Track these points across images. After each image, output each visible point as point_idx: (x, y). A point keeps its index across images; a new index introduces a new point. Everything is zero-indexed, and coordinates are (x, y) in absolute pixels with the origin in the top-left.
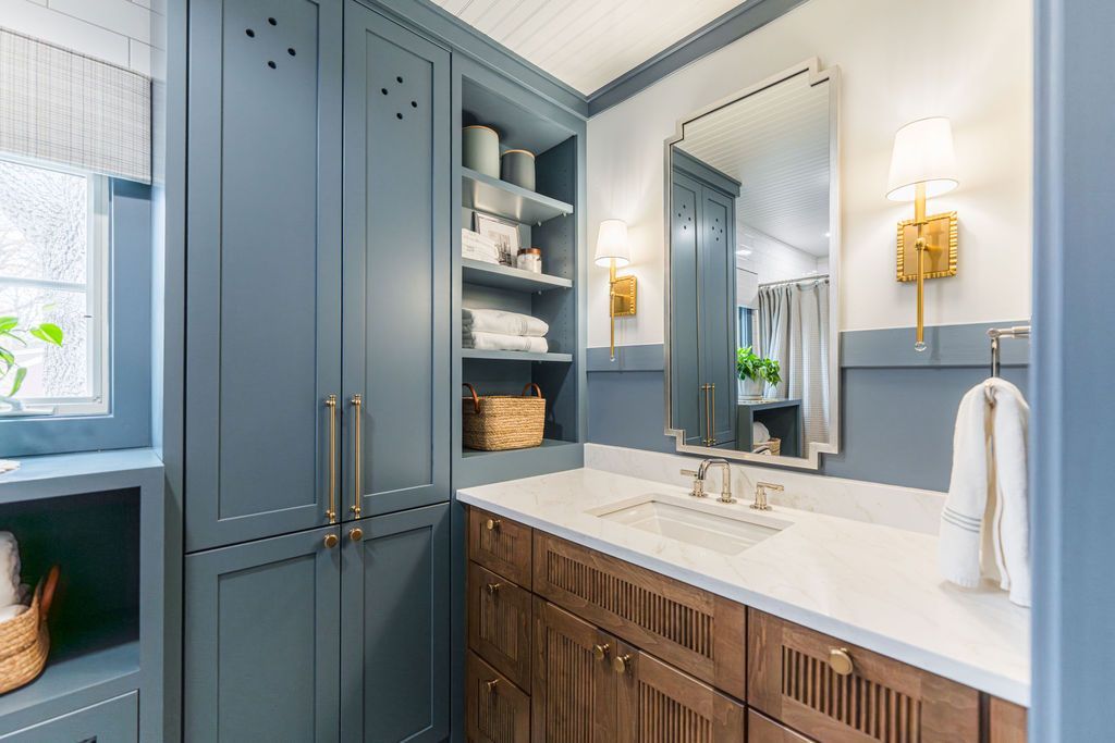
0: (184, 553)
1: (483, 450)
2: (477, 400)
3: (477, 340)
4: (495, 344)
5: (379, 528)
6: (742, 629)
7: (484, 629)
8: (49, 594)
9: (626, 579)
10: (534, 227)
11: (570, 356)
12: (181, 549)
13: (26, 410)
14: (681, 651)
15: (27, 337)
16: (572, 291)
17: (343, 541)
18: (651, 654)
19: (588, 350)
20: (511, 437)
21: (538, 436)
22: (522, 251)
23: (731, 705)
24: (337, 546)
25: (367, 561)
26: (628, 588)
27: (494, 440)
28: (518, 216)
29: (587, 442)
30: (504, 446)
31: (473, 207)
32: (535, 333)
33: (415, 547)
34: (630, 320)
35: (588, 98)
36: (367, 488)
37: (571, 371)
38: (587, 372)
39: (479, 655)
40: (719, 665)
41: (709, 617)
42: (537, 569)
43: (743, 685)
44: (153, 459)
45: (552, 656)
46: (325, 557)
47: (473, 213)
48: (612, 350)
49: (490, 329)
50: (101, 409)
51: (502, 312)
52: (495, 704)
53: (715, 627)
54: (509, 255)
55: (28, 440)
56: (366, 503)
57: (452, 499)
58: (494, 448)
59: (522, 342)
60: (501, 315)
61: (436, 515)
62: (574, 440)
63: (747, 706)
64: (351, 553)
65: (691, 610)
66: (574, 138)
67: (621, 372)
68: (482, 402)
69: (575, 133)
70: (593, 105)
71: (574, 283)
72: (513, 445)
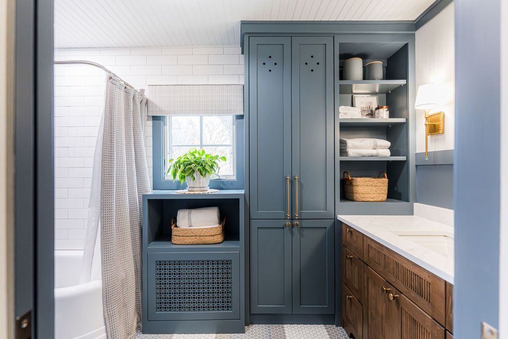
0: (250, 219)
1: (353, 200)
2: (350, 178)
3: (349, 153)
4: (358, 154)
5: (305, 224)
6: (444, 292)
7: (347, 275)
8: (224, 223)
9: (397, 261)
10: (387, 94)
11: (405, 157)
12: (249, 219)
13: (221, 178)
14: (418, 298)
15: (220, 160)
16: (406, 125)
17: (293, 226)
18: (405, 296)
19: (416, 154)
20: (367, 196)
21: (384, 196)
22: (378, 108)
23: (439, 327)
24: (291, 227)
25: (301, 235)
26: (397, 264)
27: (357, 196)
28: (377, 91)
29: (416, 202)
30: (363, 200)
31: (352, 93)
32: (382, 147)
33: (320, 234)
34: (440, 137)
35: (415, 21)
36: (301, 208)
37: (406, 164)
38: (416, 166)
39: (346, 285)
40: (434, 307)
41: (430, 283)
42: (365, 251)
43: (444, 319)
44: (242, 192)
45: (370, 290)
46: (287, 230)
47: (352, 96)
48: (427, 153)
49: (355, 147)
50: (234, 178)
51: (363, 139)
52: (351, 306)
53: (432, 288)
54: (372, 111)
55: (221, 185)
56: (300, 214)
57: (335, 218)
58: (358, 200)
59: (374, 152)
60: (363, 140)
61: (328, 224)
62: (408, 201)
63: (446, 330)
64: (295, 230)
65: (422, 279)
66: (406, 45)
67: (435, 165)
68: (352, 180)
69: (407, 42)
70: (418, 24)
71: (407, 120)
72: (368, 200)
